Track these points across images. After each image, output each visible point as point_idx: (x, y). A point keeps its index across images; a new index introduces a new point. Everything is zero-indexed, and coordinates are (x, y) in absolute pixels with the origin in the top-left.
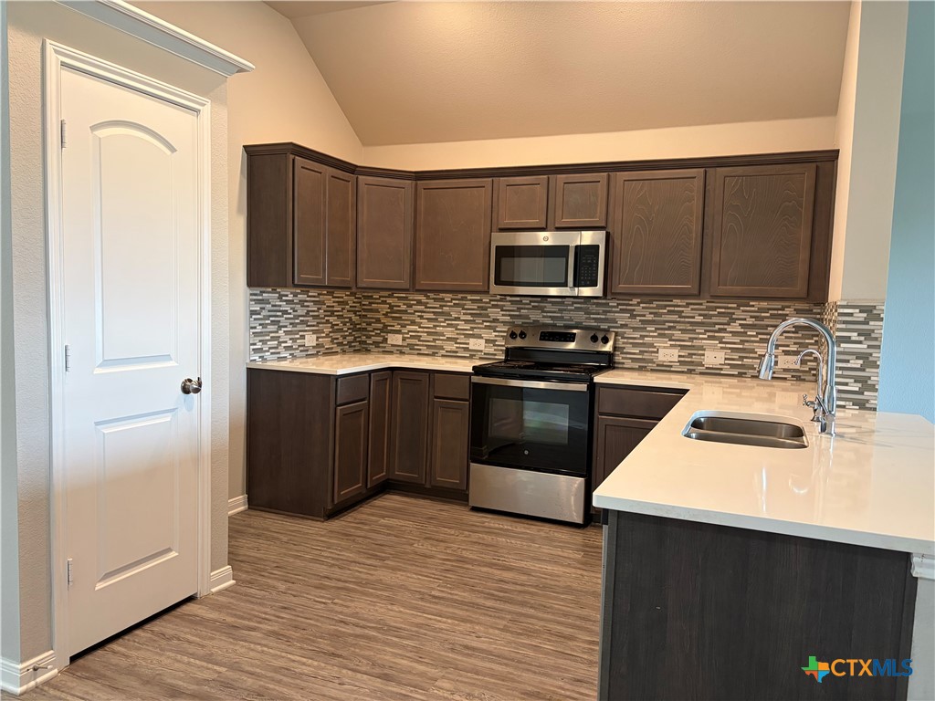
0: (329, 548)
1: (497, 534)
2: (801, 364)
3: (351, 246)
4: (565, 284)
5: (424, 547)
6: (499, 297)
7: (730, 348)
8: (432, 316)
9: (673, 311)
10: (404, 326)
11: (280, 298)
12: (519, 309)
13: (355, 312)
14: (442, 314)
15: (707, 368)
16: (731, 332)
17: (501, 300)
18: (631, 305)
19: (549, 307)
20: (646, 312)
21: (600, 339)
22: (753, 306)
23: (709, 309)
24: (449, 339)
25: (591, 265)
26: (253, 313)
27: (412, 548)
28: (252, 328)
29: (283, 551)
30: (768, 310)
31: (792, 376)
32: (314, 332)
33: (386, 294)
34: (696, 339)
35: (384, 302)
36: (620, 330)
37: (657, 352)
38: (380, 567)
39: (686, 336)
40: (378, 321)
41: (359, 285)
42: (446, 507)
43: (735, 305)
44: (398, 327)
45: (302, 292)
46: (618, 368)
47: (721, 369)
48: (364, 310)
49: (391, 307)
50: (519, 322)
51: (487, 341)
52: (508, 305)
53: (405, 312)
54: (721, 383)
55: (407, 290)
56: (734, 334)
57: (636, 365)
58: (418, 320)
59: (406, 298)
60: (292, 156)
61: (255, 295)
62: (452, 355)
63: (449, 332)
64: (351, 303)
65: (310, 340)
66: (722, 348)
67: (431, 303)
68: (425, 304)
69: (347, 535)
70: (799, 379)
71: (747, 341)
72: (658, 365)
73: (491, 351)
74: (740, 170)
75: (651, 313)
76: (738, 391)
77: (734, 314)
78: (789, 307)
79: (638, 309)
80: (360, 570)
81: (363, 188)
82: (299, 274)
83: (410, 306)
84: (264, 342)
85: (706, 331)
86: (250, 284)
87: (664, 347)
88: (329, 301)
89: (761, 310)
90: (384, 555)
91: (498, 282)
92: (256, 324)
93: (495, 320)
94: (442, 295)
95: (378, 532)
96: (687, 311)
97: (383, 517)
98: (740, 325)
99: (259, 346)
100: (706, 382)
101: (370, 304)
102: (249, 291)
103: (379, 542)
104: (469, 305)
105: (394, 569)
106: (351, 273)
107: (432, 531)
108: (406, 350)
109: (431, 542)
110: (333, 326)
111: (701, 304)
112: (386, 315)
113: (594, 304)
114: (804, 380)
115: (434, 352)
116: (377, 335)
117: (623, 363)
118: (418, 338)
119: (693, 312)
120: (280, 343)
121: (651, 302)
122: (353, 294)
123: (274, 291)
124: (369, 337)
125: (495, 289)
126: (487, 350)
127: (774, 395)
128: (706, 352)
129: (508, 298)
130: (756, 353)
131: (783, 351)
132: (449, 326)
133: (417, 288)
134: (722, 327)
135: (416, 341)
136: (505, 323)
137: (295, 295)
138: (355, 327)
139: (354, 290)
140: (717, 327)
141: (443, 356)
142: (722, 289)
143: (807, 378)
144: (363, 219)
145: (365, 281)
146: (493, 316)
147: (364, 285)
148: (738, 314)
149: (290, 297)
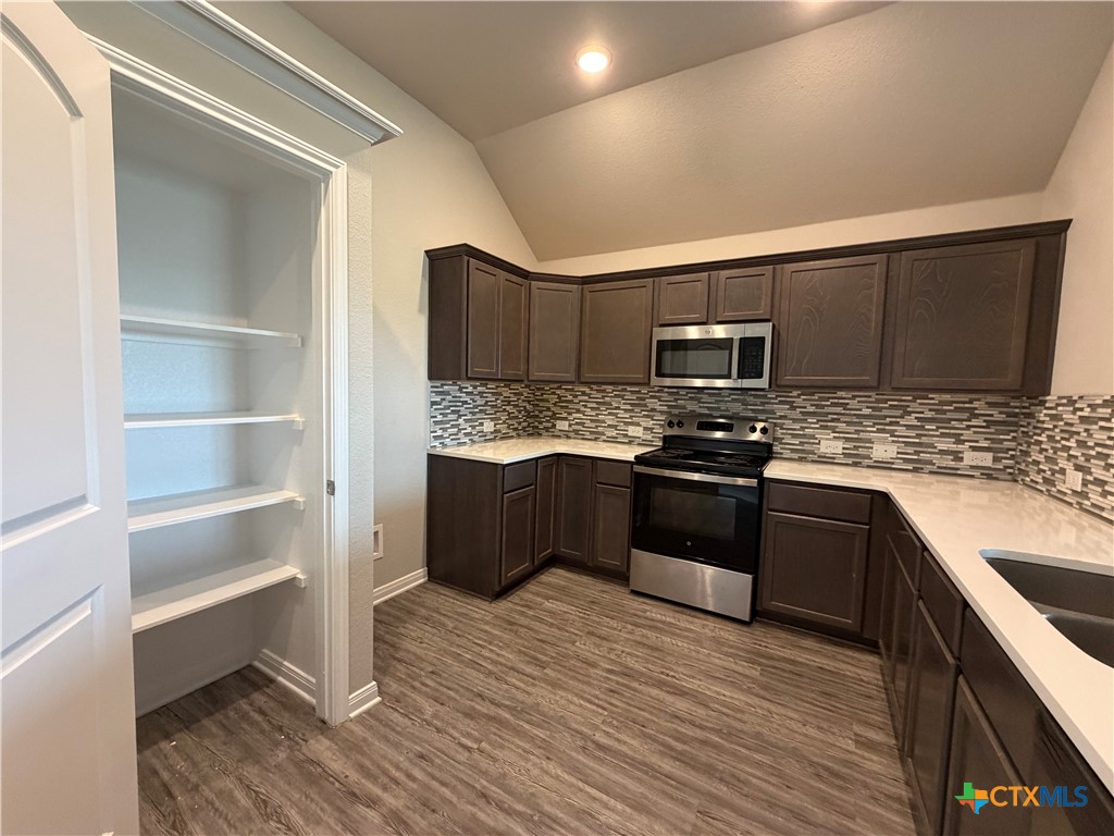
0: (490, 643)
1: (661, 630)
2: (994, 461)
3: (523, 342)
4: (728, 376)
5: (585, 647)
6: (656, 389)
7: (903, 442)
8: (594, 405)
9: (835, 403)
10: (570, 414)
11: (460, 390)
12: (676, 400)
13: (529, 402)
14: (604, 404)
15: (875, 462)
16: (905, 426)
17: (658, 392)
18: (791, 397)
19: (705, 398)
20: (807, 404)
21: (758, 429)
22: (933, 399)
23: (878, 401)
24: (610, 426)
25: (756, 357)
26: (433, 403)
27: (574, 649)
28: (432, 417)
29: (445, 645)
30: (950, 403)
31: (982, 474)
32: (492, 419)
33: (556, 386)
34: (863, 431)
35: (554, 393)
36: (779, 421)
37: (819, 444)
38: (540, 679)
39: (852, 429)
40: (548, 409)
41: (531, 378)
42: (607, 587)
43: (910, 398)
44: (565, 415)
45: (481, 385)
46: (776, 458)
47: (893, 463)
48: (537, 400)
49: (559, 397)
50: (676, 411)
51: (645, 429)
52: (665, 396)
53: (571, 402)
54: (892, 477)
55: (573, 382)
56: (909, 427)
57: (796, 456)
58: (583, 409)
59: (572, 390)
60: (466, 258)
61: (437, 387)
62: (613, 440)
63: (610, 420)
64: (525, 394)
65: (488, 426)
66: (893, 441)
67: (594, 393)
68: (589, 395)
69: (511, 623)
70: (990, 477)
71: (925, 435)
72: (819, 457)
73: (649, 437)
74: (933, 252)
75: (812, 405)
76: (913, 487)
77: (908, 406)
78: (979, 400)
79: (799, 401)
80: (518, 683)
81: (535, 292)
82: (472, 368)
83: (576, 396)
84: (444, 430)
85: (875, 424)
86: (431, 377)
87: (827, 439)
88: (506, 392)
89: (942, 403)
90: (544, 658)
91: (660, 374)
92: (437, 413)
93: (653, 410)
94: (604, 387)
95: (541, 621)
96: (853, 404)
97: (548, 598)
98: (916, 418)
99: (439, 433)
100: (874, 475)
101: (542, 394)
102: (430, 384)
103: (541, 637)
104: (628, 396)
105: (555, 685)
106: (523, 367)
107: (594, 621)
108: (572, 434)
109: (594, 639)
110: (509, 414)
111: (870, 397)
112: (555, 404)
113: (751, 395)
114: (997, 479)
115: (596, 437)
116: (548, 421)
117: (781, 453)
118: (583, 424)
119: (860, 405)
120: (460, 430)
121: (813, 394)
122: (527, 386)
123: (454, 384)
124: (541, 423)
125: (655, 380)
126: (645, 437)
127: (958, 493)
128: (874, 446)
129: (666, 390)
130: (936, 447)
131: (970, 447)
132: (610, 414)
133: (582, 380)
134: (894, 420)
135: (580, 428)
136: (662, 412)
137: (475, 387)
138: (529, 415)
139: (526, 382)
140: (888, 420)
141: (604, 441)
142: (907, 381)
143: (1001, 477)
144: (536, 318)
145: (536, 375)
146: (650, 406)
147: (535, 378)
148: (913, 406)
149: (470, 389)
